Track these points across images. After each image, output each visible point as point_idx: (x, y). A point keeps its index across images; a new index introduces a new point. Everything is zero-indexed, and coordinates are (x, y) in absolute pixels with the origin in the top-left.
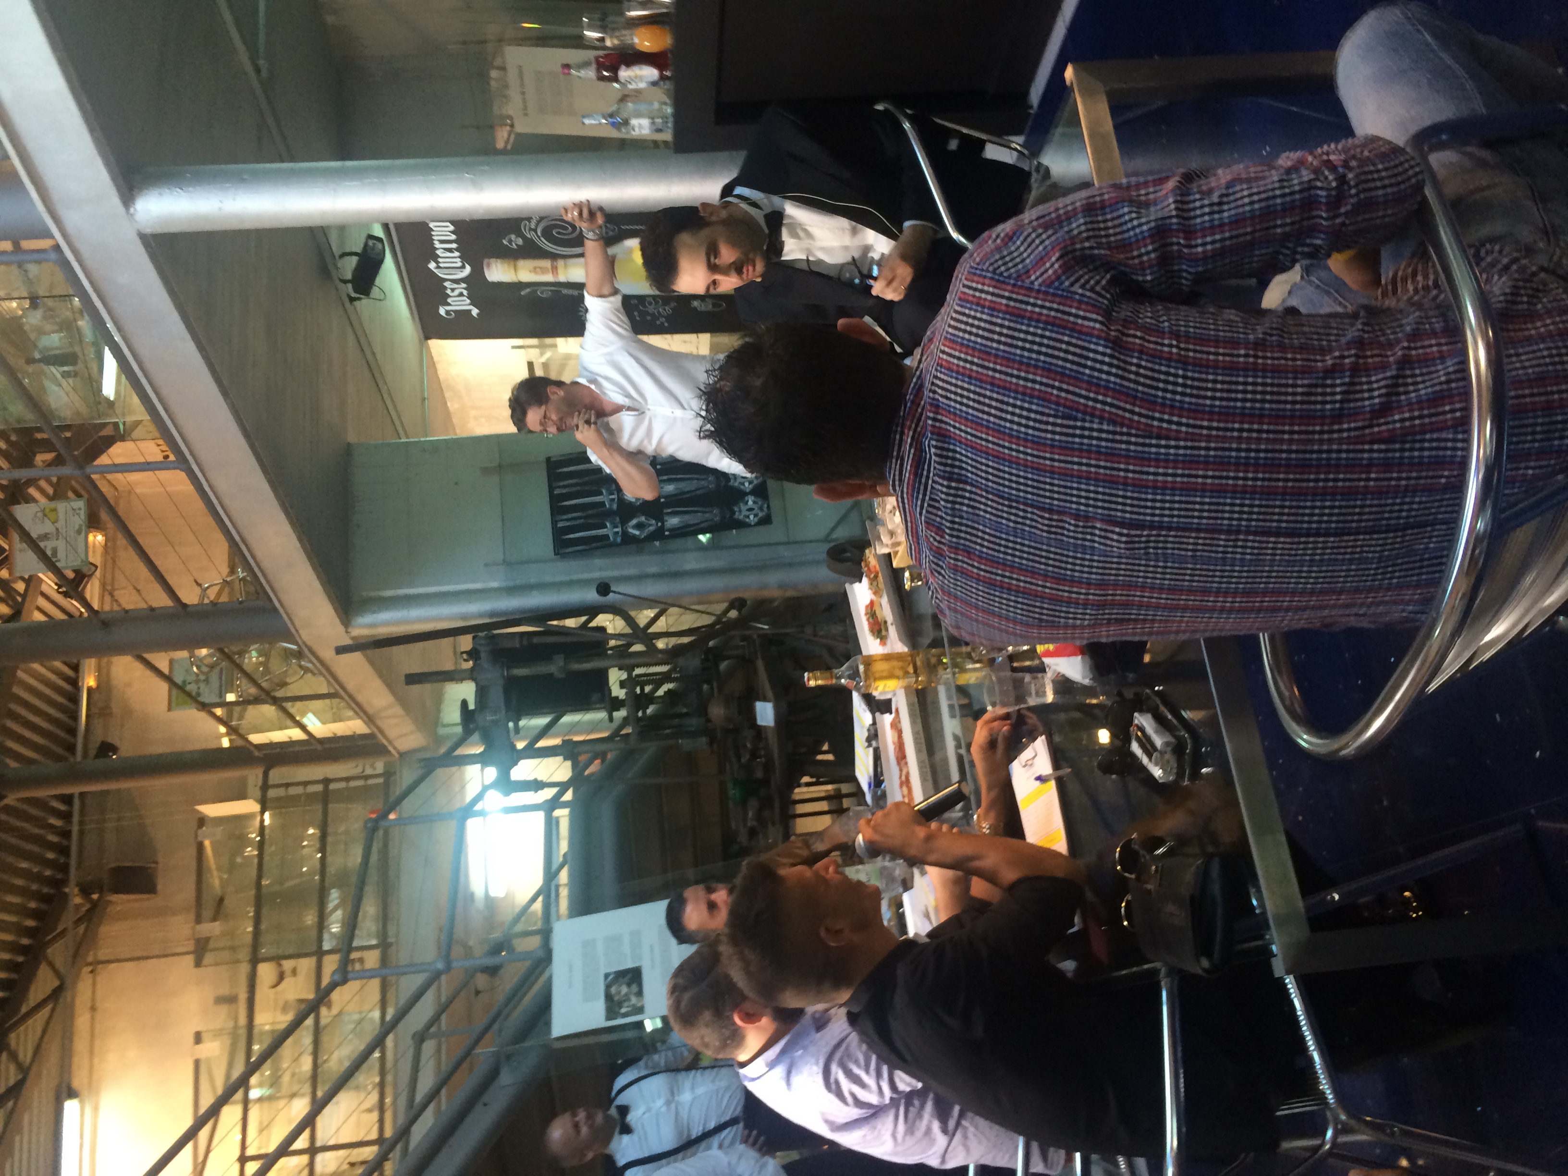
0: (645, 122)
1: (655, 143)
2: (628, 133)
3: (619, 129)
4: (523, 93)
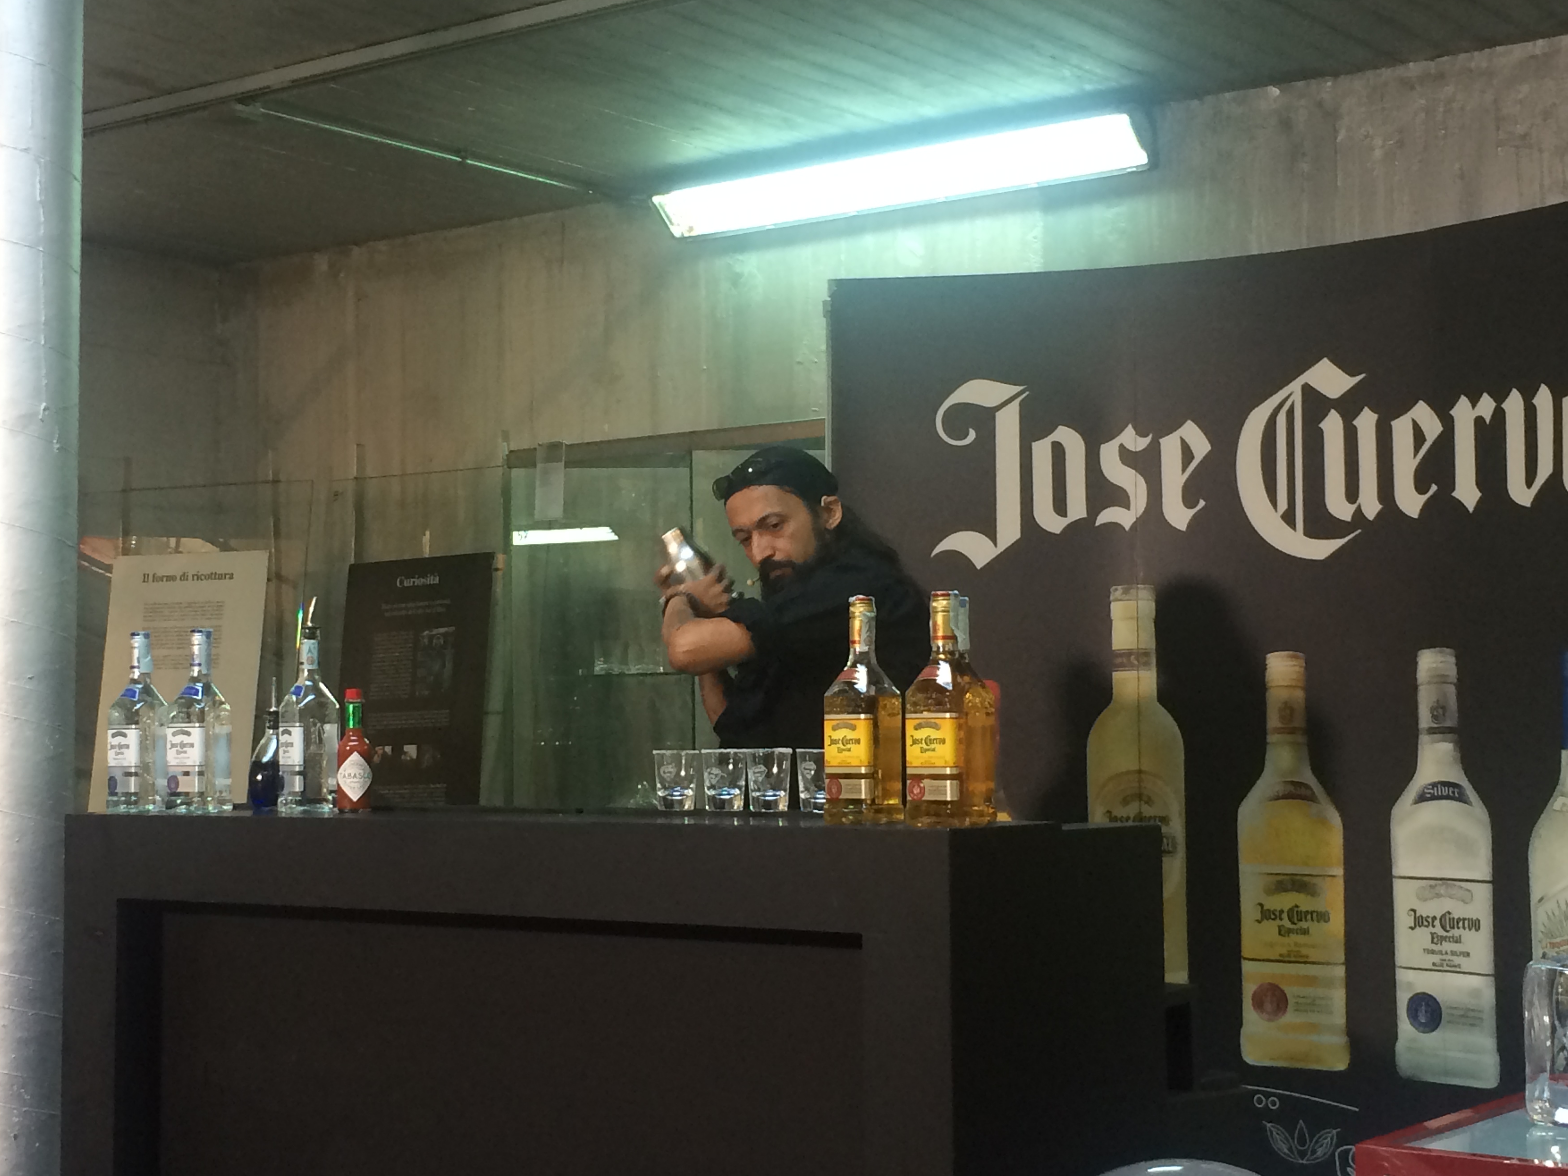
0: (131, 758)
1: (84, 773)
2: (110, 724)
3: (118, 705)
4: (184, 577)
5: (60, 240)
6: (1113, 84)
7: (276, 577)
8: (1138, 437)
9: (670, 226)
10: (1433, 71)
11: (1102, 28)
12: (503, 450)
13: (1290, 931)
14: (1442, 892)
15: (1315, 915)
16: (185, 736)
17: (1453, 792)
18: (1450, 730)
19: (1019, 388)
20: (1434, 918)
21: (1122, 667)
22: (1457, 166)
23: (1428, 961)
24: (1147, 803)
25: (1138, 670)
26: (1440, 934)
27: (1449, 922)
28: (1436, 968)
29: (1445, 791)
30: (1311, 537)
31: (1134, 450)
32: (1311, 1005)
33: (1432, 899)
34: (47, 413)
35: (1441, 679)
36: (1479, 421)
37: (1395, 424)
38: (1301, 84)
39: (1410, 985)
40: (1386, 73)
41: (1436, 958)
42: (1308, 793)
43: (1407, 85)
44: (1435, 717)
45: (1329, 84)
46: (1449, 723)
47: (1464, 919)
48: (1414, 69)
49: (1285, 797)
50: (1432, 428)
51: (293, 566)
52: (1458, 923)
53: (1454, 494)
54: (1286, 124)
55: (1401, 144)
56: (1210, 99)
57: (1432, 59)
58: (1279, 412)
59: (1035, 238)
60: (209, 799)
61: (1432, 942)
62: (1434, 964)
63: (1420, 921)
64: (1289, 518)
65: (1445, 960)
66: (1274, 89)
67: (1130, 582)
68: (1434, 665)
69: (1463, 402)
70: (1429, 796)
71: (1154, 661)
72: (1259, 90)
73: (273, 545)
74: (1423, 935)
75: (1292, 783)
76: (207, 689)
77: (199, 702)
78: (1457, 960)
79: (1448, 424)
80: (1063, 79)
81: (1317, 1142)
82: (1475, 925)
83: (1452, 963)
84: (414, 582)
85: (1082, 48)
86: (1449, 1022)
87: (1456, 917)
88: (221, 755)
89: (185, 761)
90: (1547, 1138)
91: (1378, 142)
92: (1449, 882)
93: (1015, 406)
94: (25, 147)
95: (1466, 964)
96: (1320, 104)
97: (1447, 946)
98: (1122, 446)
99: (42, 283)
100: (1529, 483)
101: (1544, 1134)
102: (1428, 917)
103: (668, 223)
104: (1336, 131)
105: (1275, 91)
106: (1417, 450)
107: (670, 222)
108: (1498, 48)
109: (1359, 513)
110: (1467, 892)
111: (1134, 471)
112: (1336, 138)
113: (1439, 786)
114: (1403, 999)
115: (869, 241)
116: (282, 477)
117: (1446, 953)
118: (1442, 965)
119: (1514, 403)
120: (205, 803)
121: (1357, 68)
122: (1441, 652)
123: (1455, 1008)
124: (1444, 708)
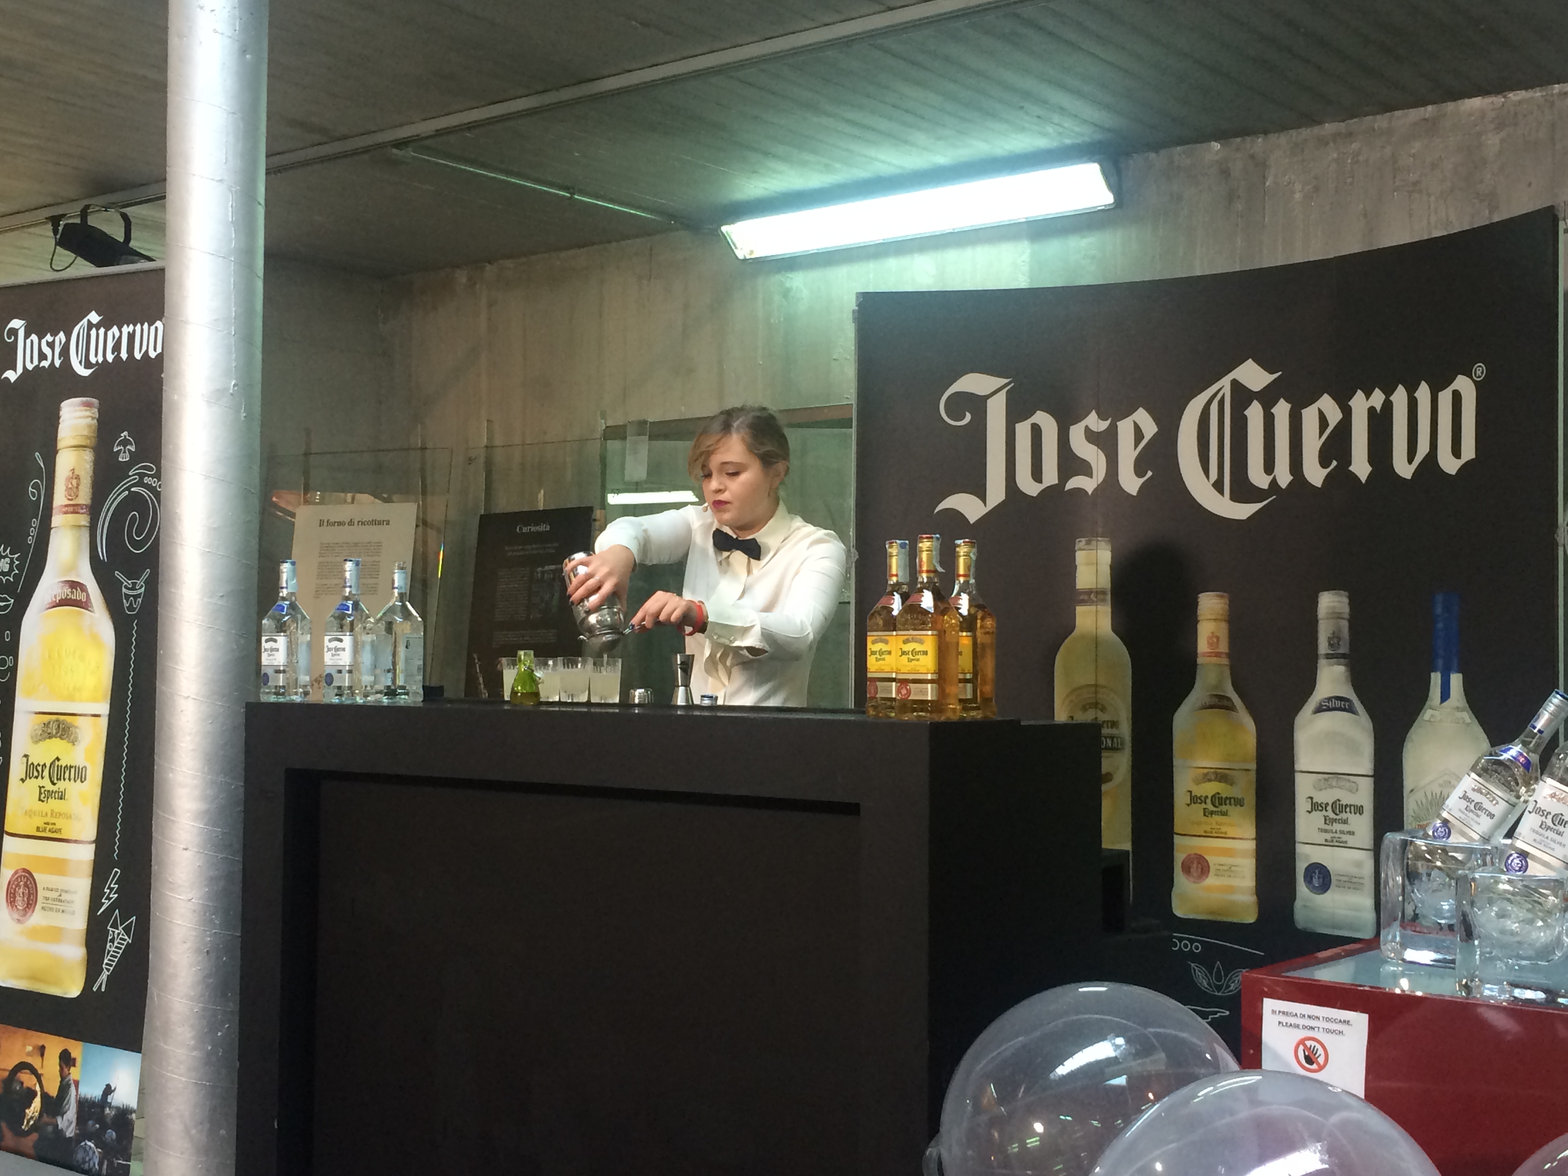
4: (351, 523)
5: (248, 252)
6: (1087, 139)
7: (423, 523)
8: (1100, 421)
9: (735, 250)
10: (1343, 131)
11: (1078, 93)
12: (602, 425)
13: (1212, 813)
14: (1334, 784)
15: (1232, 801)
16: (339, 643)
17: (1345, 705)
18: (1344, 656)
19: (1007, 381)
20: (1327, 804)
21: (1083, 602)
22: (1361, 206)
23: (1321, 838)
24: (1102, 710)
25: (1096, 605)
26: (1331, 817)
27: (1339, 807)
28: (1328, 844)
29: (1338, 704)
30: (1234, 501)
31: (1096, 430)
32: (1229, 871)
33: (1325, 789)
34: (236, 388)
35: (1336, 616)
36: (1372, 410)
37: (1304, 412)
38: (1239, 140)
39: (1307, 856)
40: (1305, 133)
41: (1328, 836)
42: (1230, 705)
43: (1323, 142)
44: (1331, 645)
45: (1260, 140)
46: (1341, 651)
47: (1351, 805)
48: (1329, 128)
49: (1211, 707)
50: (1334, 416)
51: (437, 515)
52: (1346, 808)
53: (1351, 468)
54: (1225, 173)
55: (1316, 189)
56: (1163, 152)
57: (1343, 121)
58: (1212, 402)
59: (1024, 262)
60: (357, 691)
61: (1325, 823)
62: (1326, 840)
63: (1316, 807)
64: (1218, 486)
65: (1335, 837)
66: (1216, 144)
67: (1092, 535)
68: (1332, 604)
69: (1360, 395)
70: (1325, 707)
71: (1109, 597)
72: (1204, 145)
73: (421, 499)
74: (1318, 818)
75: (1216, 696)
76: (356, 606)
77: (349, 616)
78: (1344, 838)
79: (1347, 412)
80: (1045, 135)
81: (1231, 978)
82: (1359, 810)
83: (1341, 840)
84: (530, 529)
85: (1062, 110)
86: (1338, 886)
87: (1344, 804)
88: (366, 658)
89: (338, 661)
90: (1399, 972)
91: (1298, 187)
92: (1340, 776)
93: (1002, 395)
94: (220, 179)
95: (1351, 841)
96: (1252, 157)
97: (1337, 827)
98: (1087, 427)
99: (232, 287)
100: (1410, 461)
101: (1395, 969)
102: (1322, 803)
103: (733, 248)
104: (1264, 178)
105: (1216, 146)
106: (1321, 433)
107: (735, 245)
108: (1396, 112)
109: (1274, 483)
110: (1353, 784)
111: (1096, 448)
112: (1265, 184)
113: (1333, 700)
114: (1301, 867)
115: (892, 263)
116: (430, 445)
117: (1336, 832)
118: (1332, 841)
119: (1400, 396)
120: (353, 694)
121: (1284, 128)
122: (1336, 594)
123: (1342, 875)
124: (1339, 639)
